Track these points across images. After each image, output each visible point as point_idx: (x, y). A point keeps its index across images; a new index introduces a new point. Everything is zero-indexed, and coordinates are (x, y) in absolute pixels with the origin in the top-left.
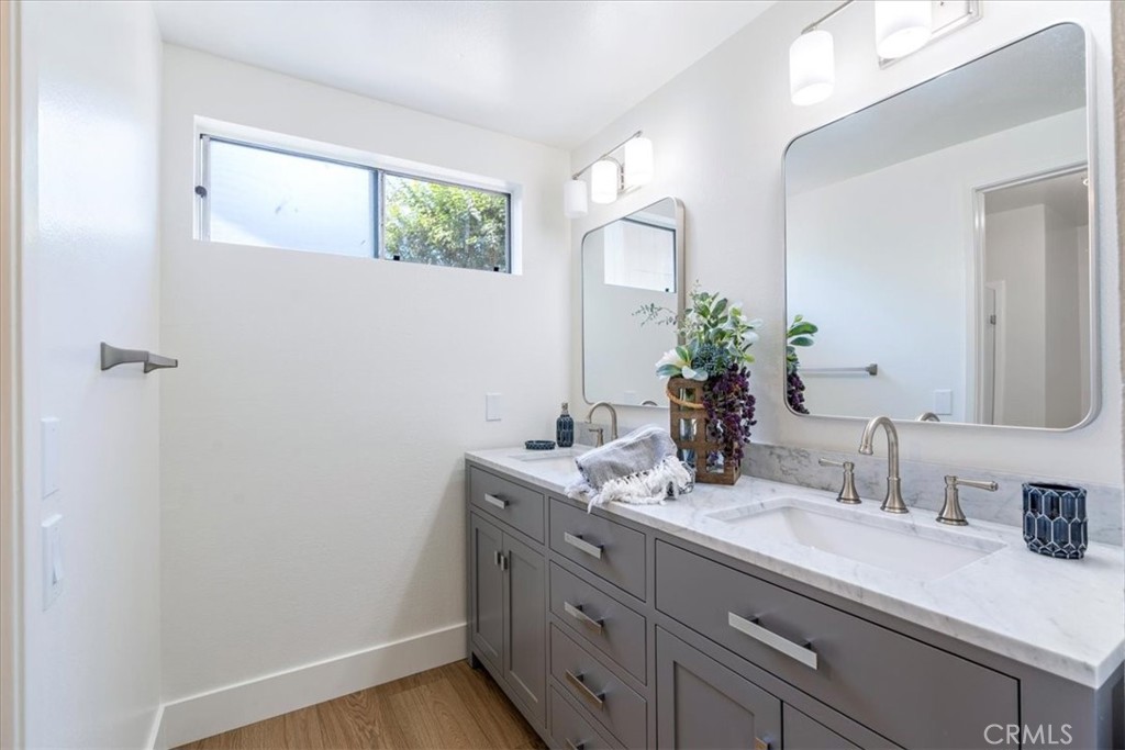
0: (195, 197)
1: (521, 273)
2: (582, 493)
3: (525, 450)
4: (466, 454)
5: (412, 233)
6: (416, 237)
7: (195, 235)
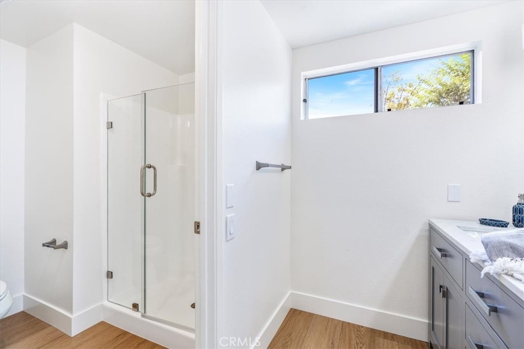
0: (302, 103)
1: (481, 102)
2: (484, 261)
3: (479, 225)
4: (429, 220)
5: (448, 90)
6: (452, 91)
7: (302, 118)
